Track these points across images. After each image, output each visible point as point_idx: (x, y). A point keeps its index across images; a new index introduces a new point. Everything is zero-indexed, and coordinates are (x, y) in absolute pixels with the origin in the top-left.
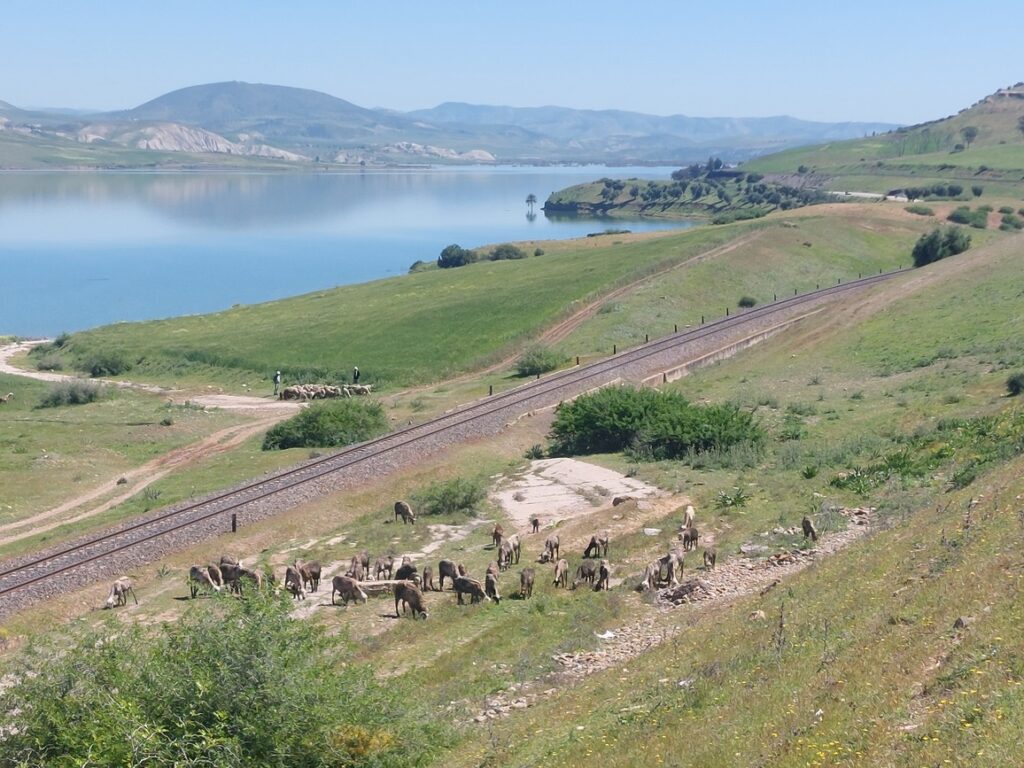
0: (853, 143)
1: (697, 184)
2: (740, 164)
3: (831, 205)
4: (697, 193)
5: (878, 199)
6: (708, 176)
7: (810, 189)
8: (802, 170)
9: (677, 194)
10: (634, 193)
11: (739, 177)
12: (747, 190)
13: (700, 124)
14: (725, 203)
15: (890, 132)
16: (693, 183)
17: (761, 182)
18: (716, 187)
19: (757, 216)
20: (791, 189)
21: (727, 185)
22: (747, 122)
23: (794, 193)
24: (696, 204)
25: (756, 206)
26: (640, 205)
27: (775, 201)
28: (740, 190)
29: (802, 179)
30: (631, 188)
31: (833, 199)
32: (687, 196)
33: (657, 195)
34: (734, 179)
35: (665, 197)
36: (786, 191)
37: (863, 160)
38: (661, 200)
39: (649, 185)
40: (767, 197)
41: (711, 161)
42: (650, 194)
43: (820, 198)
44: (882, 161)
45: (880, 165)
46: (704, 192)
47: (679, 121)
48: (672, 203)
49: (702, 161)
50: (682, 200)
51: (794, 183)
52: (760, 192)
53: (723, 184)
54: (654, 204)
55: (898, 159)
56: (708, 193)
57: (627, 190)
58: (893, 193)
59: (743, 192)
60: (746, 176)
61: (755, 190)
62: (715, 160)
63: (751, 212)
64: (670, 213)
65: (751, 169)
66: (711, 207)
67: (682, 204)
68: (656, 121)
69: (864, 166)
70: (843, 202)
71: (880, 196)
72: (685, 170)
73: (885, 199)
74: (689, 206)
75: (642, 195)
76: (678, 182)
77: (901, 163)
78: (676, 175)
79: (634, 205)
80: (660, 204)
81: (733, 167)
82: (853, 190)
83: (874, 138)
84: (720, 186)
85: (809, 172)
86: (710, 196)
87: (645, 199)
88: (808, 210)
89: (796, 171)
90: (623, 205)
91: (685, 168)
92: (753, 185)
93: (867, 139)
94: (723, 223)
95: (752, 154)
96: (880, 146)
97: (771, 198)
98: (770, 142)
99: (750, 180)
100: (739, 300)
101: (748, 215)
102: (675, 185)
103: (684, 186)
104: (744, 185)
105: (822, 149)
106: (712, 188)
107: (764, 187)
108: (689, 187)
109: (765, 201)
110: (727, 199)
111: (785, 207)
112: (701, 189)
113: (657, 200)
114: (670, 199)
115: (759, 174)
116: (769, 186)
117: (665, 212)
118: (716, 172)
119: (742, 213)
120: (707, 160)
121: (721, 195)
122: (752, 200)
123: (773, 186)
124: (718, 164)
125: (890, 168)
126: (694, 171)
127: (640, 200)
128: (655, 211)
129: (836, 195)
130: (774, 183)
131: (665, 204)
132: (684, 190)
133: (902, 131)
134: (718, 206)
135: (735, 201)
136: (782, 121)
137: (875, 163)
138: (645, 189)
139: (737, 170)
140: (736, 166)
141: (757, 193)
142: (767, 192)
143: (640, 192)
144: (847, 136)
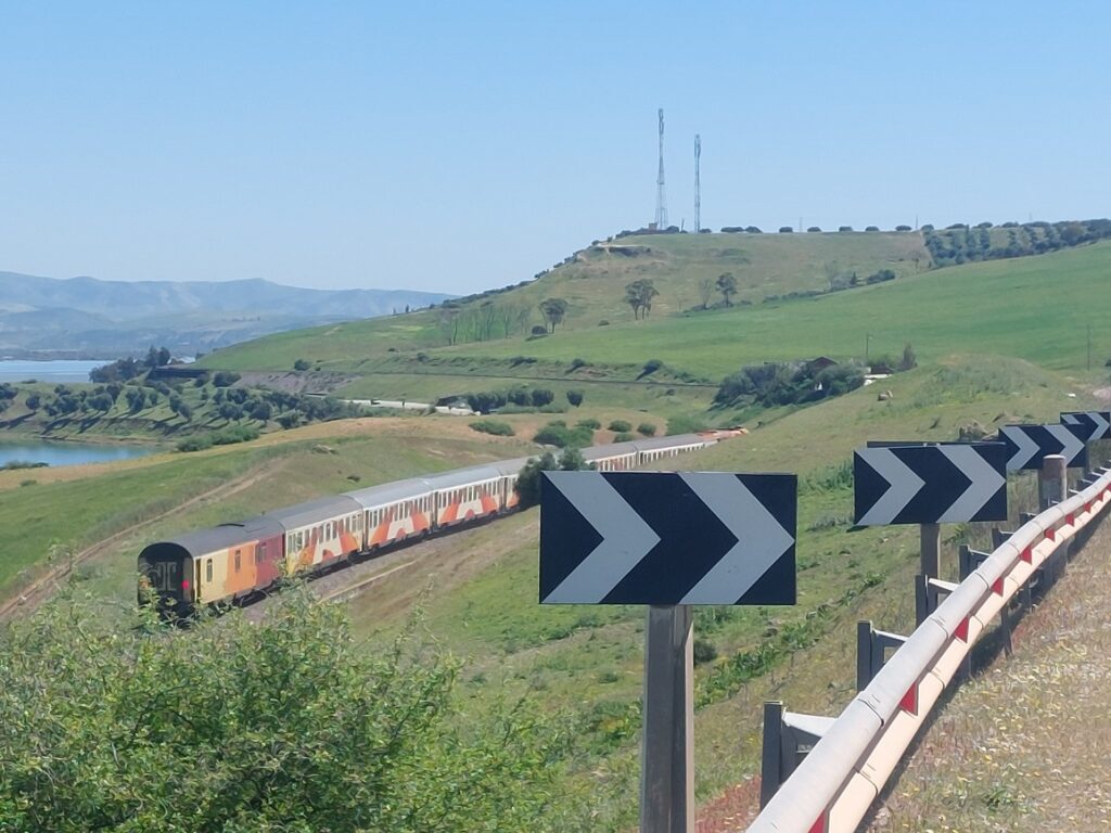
0: (375, 324)
1: (135, 388)
2: (198, 356)
3: (360, 420)
4: (137, 404)
5: (421, 412)
6: (150, 377)
7: (319, 396)
8: (300, 366)
9: (103, 405)
10: (33, 404)
11: (203, 377)
12: (218, 398)
13: (120, 292)
15: (432, 307)
16: (128, 388)
17: (237, 385)
18: (166, 393)
19: (247, 439)
20: (287, 396)
21: (185, 390)
22: (196, 289)
23: (292, 403)
24: (136, 419)
25: (233, 423)
26: (44, 423)
27: (263, 415)
28: (205, 397)
29: (302, 380)
30: (28, 396)
31: (355, 412)
32: (121, 408)
33: (70, 406)
34: (194, 380)
35: (84, 410)
36: (279, 399)
37: (392, 350)
38: (78, 415)
39: (57, 391)
40: (249, 408)
41: (152, 351)
42: (60, 406)
43: (331, 412)
44: (423, 351)
45: (421, 358)
46: (148, 401)
47: (83, 287)
48: (97, 419)
49: (139, 352)
50: (112, 414)
51: (290, 386)
52: (238, 402)
53: (179, 389)
54: (66, 422)
55: (451, 348)
56: (154, 402)
57: (21, 399)
58: (443, 402)
59: (210, 401)
60: (213, 376)
61: (230, 398)
62: (159, 350)
63: (237, 433)
64: (93, 435)
65: (218, 366)
66: (159, 424)
67: (113, 421)
68: (48, 286)
69: (397, 359)
70: (369, 415)
71: (426, 406)
72: (112, 366)
73: (433, 411)
74: (124, 424)
75: (46, 407)
76: (105, 385)
77: (455, 355)
78: (97, 375)
79: (33, 423)
80: (77, 422)
81: (189, 361)
82: (383, 396)
83: (406, 317)
84: (173, 392)
85: (312, 369)
86: (157, 408)
87: (52, 413)
88: (318, 430)
89: (290, 367)
90: (14, 423)
91: (112, 362)
92: (226, 389)
93: (398, 318)
94: (195, 450)
95: (207, 339)
96: (418, 328)
97: (255, 411)
98: (235, 320)
99: (219, 382)
101: (232, 436)
102: (100, 391)
103: (115, 392)
104: (213, 391)
105: (327, 334)
106: (160, 394)
107: (243, 393)
108: (123, 393)
109: (247, 414)
110: (186, 413)
111: (287, 424)
112: (143, 397)
113: (70, 415)
114: (92, 412)
115: (233, 373)
116: (253, 392)
117: (85, 434)
118: (160, 370)
119: (223, 433)
120: (147, 351)
121: (175, 406)
122: (225, 414)
123: (259, 392)
124: (164, 356)
125: (436, 362)
126: (127, 369)
127: (42, 414)
128: (71, 432)
129: (358, 405)
130: (258, 387)
131: (84, 421)
132: (115, 397)
133: (450, 305)
134: (171, 423)
135: (197, 415)
136: (252, 288)
137: (413, 355)
138: (49, 397)
139: (194, 367)
140: (193, 360)
141: (233, 403)
142: (249, 401)
143: (43, 402)
144: (375, 311)
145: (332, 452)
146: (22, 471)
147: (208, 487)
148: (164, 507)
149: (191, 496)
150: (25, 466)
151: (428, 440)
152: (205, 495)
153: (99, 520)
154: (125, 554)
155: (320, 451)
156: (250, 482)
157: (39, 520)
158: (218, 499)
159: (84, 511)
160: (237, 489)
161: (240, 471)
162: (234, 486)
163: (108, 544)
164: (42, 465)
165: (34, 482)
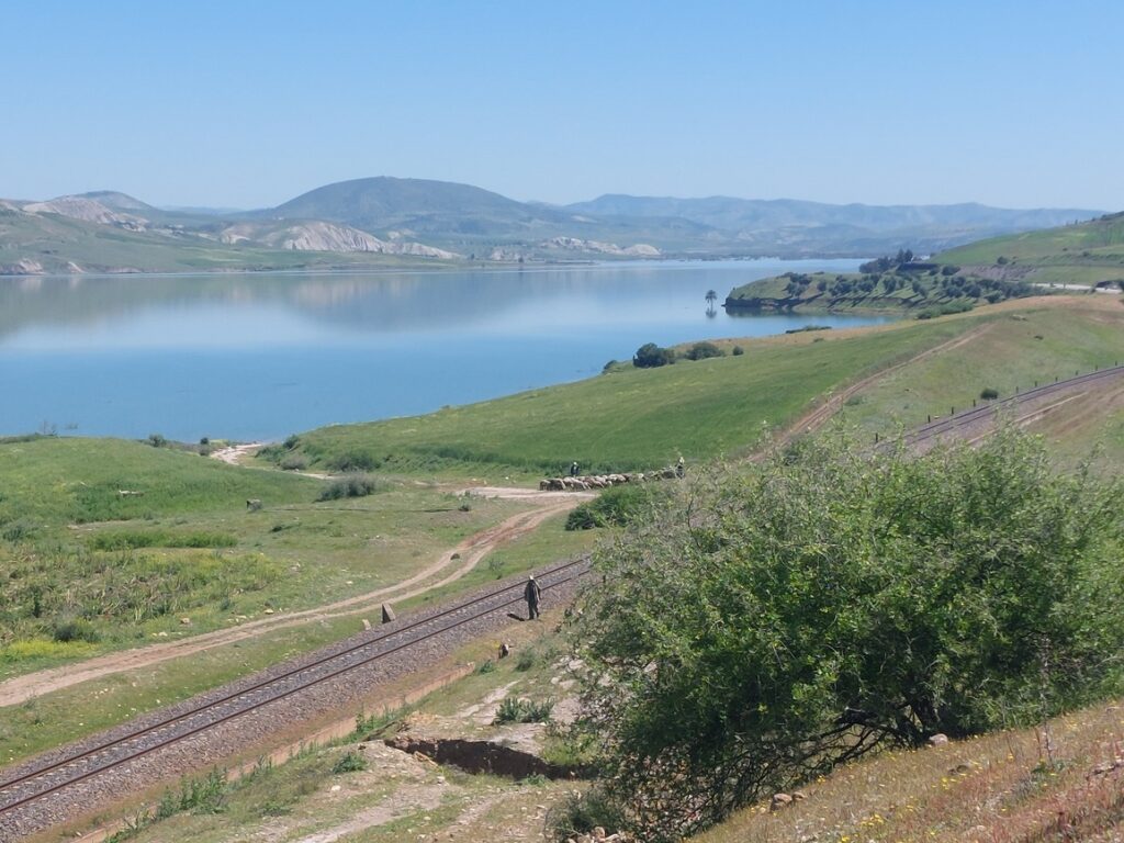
0: (1054, 232)
1: (889, 277)
2: (932, 255)
3: (1042, 298)
4: (890, 287)
5: (1086, 291)
6: (899, 269)
7: (1012, 280)
8: (1001, 261)
9: (868, 288)
10: (822, 287)
11: (935, 269)
12: (945, 283)
13: (879, 213)
14: (920, 297)
15: (1094, 220)
16: (885, 277)
17: (958, 274)
18: (910, 280)
19: (964, 310)
20: (992, 281)
21: (923, 278)
22: (932, 210)
23: (996, 286)
24: (889, 298)
25: (955, 300)
26: (829, 301)
27: (976, 294)
28: (936, 282)
29: (1003, 271)
30: (818, 283)
31: (1039, 292)
32: (879, 290)
33: (846, 289)
34: (928, 272)
35: (856, 291)
36: (987, 284)
37: (1065, 250)
38: (851, 295)
39: (838, 279)
40: (967, 290)
41: (901, 252)
42: (840, 289)
43: (1022, 292)
44: (1086, 250)
45: (1086, 255)
46: (897, 285)
47: (856, 210)
48: (864, 298)
49: (892, 252)
50: (874, 294)
51: (994, 275)
52: (959, 285)
53: (919, 277)
54: (843, 300)
55: (1105, 248)
56: (902, 285)
57: (814, 284)
58: (1101, 285)
59: (940, 285)
60: (942, 268)
61: (953, 282)
62: (905, 251)
63: (958, 306)
64: (860, 308)
65: (944, 261)
66: (905, 301)
67: (875, 299)
68: (832, 210)
69: (1068, 256)
70: (1049, 294)
71: (1089, 287)
72: (875, 263)
73: (1094, 291)
74: (882, 300)
75: (830, 290)
76: (870, 275)
77: (1110, 253)
78: (864, 268)
79: (822, 300)
80: (850, 299)
81: (926, 258)
82: (1057, 281)
83: (1075, 227)
84: (914, 279)
85: (1009, 263)
86: (904, 290)
87: (834, 294)
88: (1013, 304)
89: (995, 262)
90: (810, 300)
91: (873, 260)
92: (950, 277)
93: (1070, 228)
94: (929, 318)
95: (939, 243)
96: (1083, 235)
97: (970, 291)
98: (957, 231)
99: (946, 272)
100: (981, 392)
101: (955, 309)
102: (866, 279)
103: (876, 280)
104: (941, 278)
105: (1020, 239)
106: (906, 281)
107: (961, 281)
108: (880, 282)
109: (965, 294)
110: (923, 293)
111: (992, 300)
112: (894, 282)
113: (846, 295)
114: (861, 293)
115: (955, 266)
116: (969, 279)
117: (856, 307)
118: (906, 264)
119: (948, 306)
120: (897, 251)
121: (916, 288)
122: (950, 294)
123: (972, 279)
124: (909, 255)
125: (1096, 258)
126: (884, 264)
127: (828, 295)
128: (846, 307)
129: (1041, 288)
130: (972, 275)
131: (855, 299)
132: (876, 283)
133: (1107, 218)
134: (913, 300)
135: (931, 294)
136: (969, 209)
137: (1080, 253)
138: (832, 283)
139: (929, 263)
140: (928, 257)
141: (955, 286)
142: (965, 285)
143: (828, 286)
144: (1054, 223)
145: (1024, 319)
146: (814, 332)
147: (938, 343)
148: (908, 356)
149: (927, 349)
150: (816, 329)
151: (1091, 311)
152: (936, 349)
153: (865, 365)
154: (882, 387)
155: (1015, 319)
156: (966, 340)
157: (825, 364)
158: (944, 351)
159: (855, 359)
160: (958, 344)
161: (961, 332)
162: (956, 342)
163: (871, 381)
164: (828, 328)
165: (822, 340)
